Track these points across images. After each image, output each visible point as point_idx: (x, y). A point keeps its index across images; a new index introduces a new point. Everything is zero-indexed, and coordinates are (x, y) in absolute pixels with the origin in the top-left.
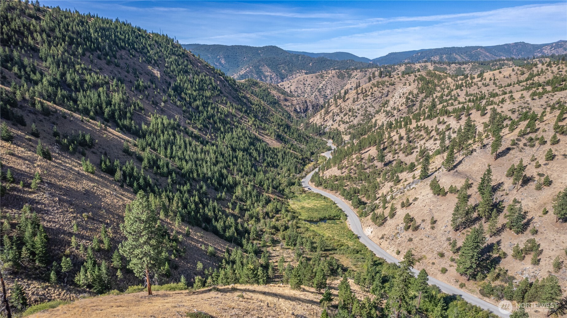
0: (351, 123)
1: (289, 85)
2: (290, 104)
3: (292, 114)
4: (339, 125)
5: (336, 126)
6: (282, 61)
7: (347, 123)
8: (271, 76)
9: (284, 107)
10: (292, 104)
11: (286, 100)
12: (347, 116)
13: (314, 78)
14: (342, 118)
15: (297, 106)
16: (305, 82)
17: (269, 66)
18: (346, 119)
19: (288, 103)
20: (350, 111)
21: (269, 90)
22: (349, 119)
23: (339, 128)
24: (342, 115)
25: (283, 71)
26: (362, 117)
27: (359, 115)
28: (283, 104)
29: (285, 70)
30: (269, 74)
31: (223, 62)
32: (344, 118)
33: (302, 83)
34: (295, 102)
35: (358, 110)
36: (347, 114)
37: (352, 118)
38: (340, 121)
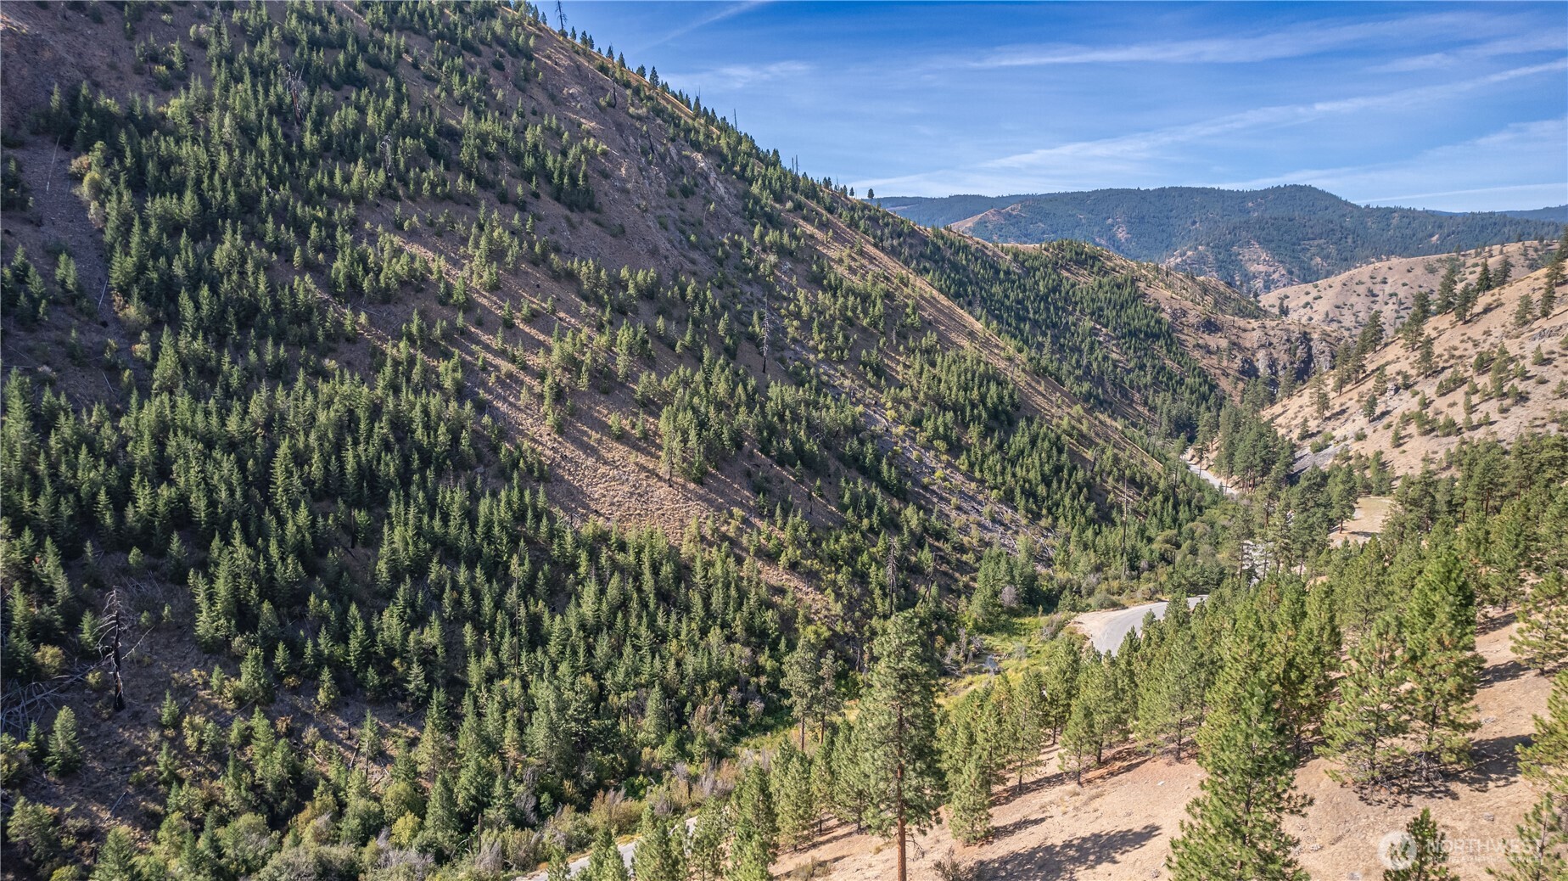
0: (1479, 434)
1: (1309, 298)
2: (1224, 343)
3: (1225, 384)
4: (1398, 442)
5: (1379, 441)
7: (1451, 428)
9: (1197, 354)
10: (1234, 345)
11: (1210, 326)
12: (1459, 395)
14: (1425, 404)
15: (1261, 354)
16: (1377, 289)
17: (1265, 243)
18: (1453, 408)
19: (1218, 341)
20: (1482, 365)
21: (1142, 285)
22: (1471, 409)
23: (1391, 454)
24: (1429, 389)
25: (1318, 260)
27: (1537, 393)
28: (1191, 342)
29: (1326, 258)
30: (1262, 268)
31: (1122, 234)
32: (1441, 403)
33: (1362, 289)
34: (1252, 339)
35: (1544, 361)
36: (1460, 382)
37: (1493, 407)
38: (1406, 420)
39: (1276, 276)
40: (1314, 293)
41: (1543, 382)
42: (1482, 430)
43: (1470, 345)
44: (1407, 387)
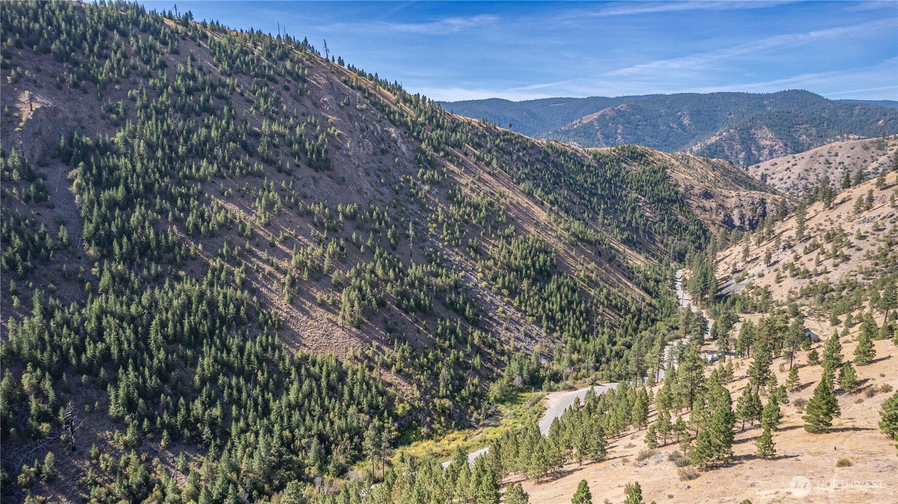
0: (821, 279)
2: (714, 205)
4: (779, 280)
5: (770, 279)
6: (805, 119)
7: (807, 274)
8: (772, 146)
9: (698, 212)
10: (721, 206)
11: (707, 195)
12: (814, 255)
13: (858, 149)
14: (797, 258)
15: (736, 212)
17: (771, 127)
18: (809, 263)
19: (710, 204)
20: (830, 237)
22: (819, 263)
23: (774, 287)
24: (800, 249)
25: (804, 137)
26: (868, 264)
27: (856, 256)
28: (695, 204)
29: (809, 136)
31: (686, 121)
32: (804, 259)
33: (822, 160)
34: (731, 203)
35: (862, 237)
36: (816, 246)
37: (829, 264)
38: (786, 267)
39: (776, 147)
40: (793, 162)
41: (859, 250)
42: (822, 276)
43: (828, 223)
44: (790, 247)
